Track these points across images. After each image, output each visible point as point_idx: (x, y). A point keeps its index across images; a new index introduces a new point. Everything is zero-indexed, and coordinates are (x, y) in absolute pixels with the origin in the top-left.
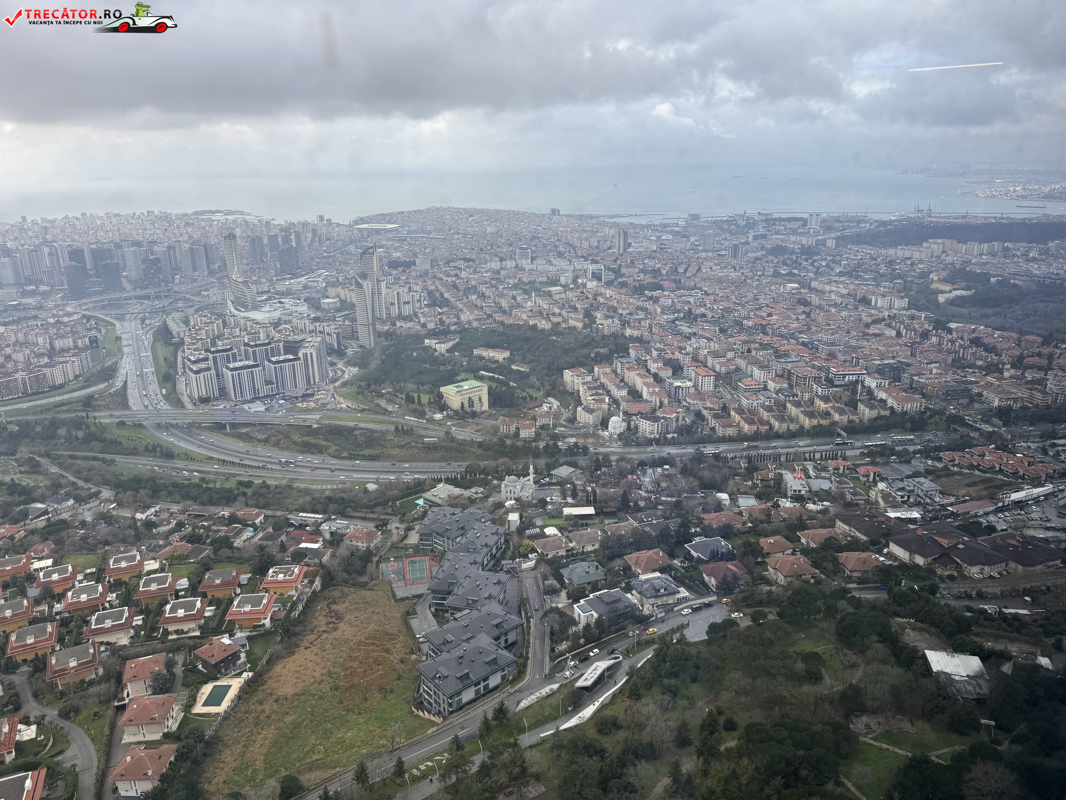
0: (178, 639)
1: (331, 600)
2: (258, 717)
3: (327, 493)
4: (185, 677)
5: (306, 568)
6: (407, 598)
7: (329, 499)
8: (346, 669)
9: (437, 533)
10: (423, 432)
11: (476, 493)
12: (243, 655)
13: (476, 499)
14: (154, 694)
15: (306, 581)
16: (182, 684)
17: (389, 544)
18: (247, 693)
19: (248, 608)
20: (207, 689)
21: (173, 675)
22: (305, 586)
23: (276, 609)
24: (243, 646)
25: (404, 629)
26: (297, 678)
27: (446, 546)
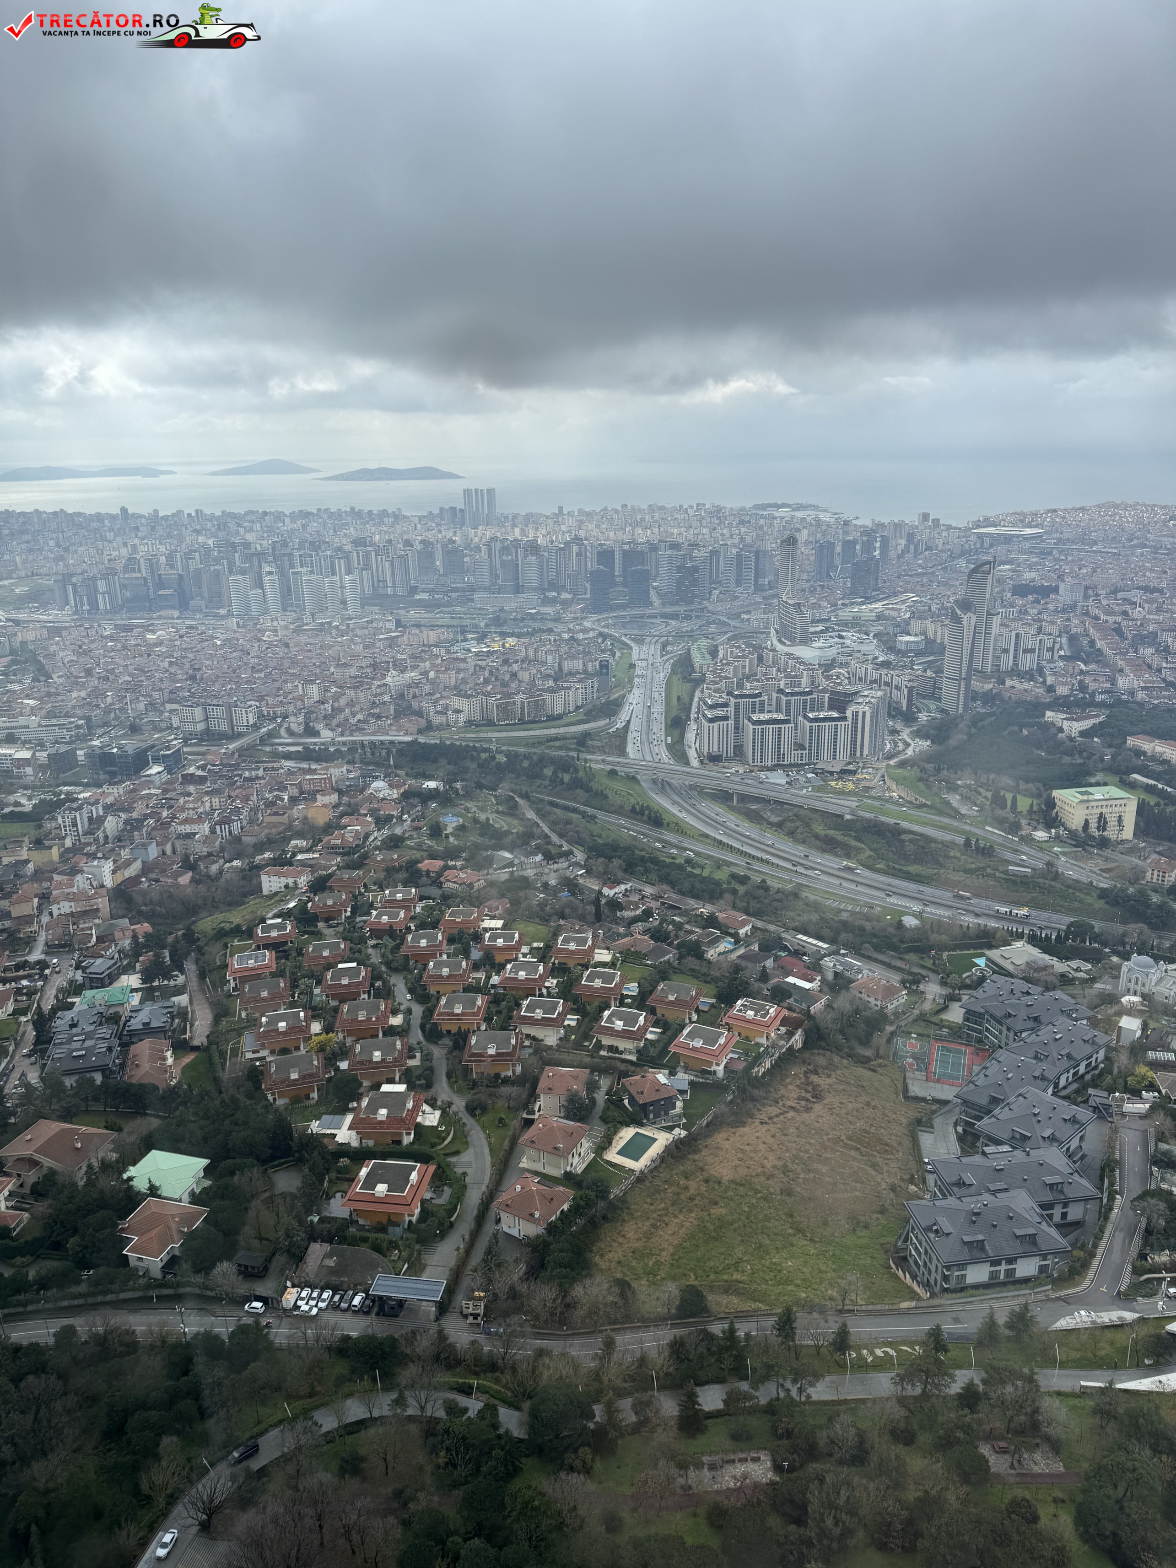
0: (610, 1058)
1: (811, 1067)
2: (678, 1194)
3: (845, 916)
4: (607, 1109)
5: (786, 1012)
6: (924, 1100)
7: (844, 923)
8: (809, 1171)
9: (992, 1016)
10: (1009, 856)
11: (1078, 970)
12: (679, 1104)
13: (1074, 979)
14: (567, 1117)
15: (783, 1030)
16: (601, 1117)
17: (916, 1012)
18: (672, 1157)
19: (698, 1043)
20: (627, 1134)
21: (593, 1101)
22: (780, 1037)
23: (736, 1056)
24: (682, 1092)
25: (907, 1142)
26: (740, 1160)
27: (1004, 1040)
